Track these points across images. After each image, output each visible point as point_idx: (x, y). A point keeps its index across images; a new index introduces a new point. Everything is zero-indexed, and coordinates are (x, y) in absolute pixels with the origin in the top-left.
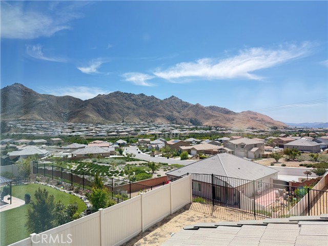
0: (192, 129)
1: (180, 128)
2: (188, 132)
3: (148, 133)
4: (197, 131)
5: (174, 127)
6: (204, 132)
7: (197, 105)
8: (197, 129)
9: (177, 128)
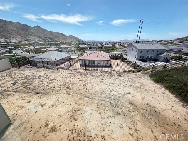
0: (50, 42)
1: (44, 41)
2: (47, 43)
3: (27, 43)
4: (51, 43)
5: (41, 41)
6: (55, 43)
7: (51, 31)
8: (52, 42)
9: (42, 41)
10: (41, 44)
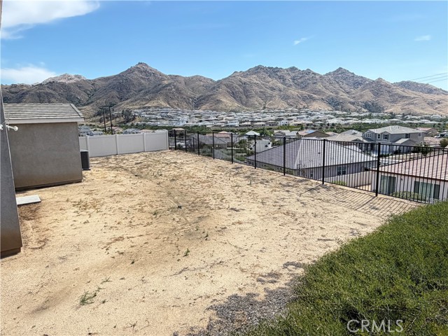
0: (362, 118)
1: (343, 116)
2: (352, 121)
3: (292, 123)
4: (367, 121)
5: (335, 114)
7: (379, 81)
8: (370, 117)
9: (337, 116)
10: (328, 125)
